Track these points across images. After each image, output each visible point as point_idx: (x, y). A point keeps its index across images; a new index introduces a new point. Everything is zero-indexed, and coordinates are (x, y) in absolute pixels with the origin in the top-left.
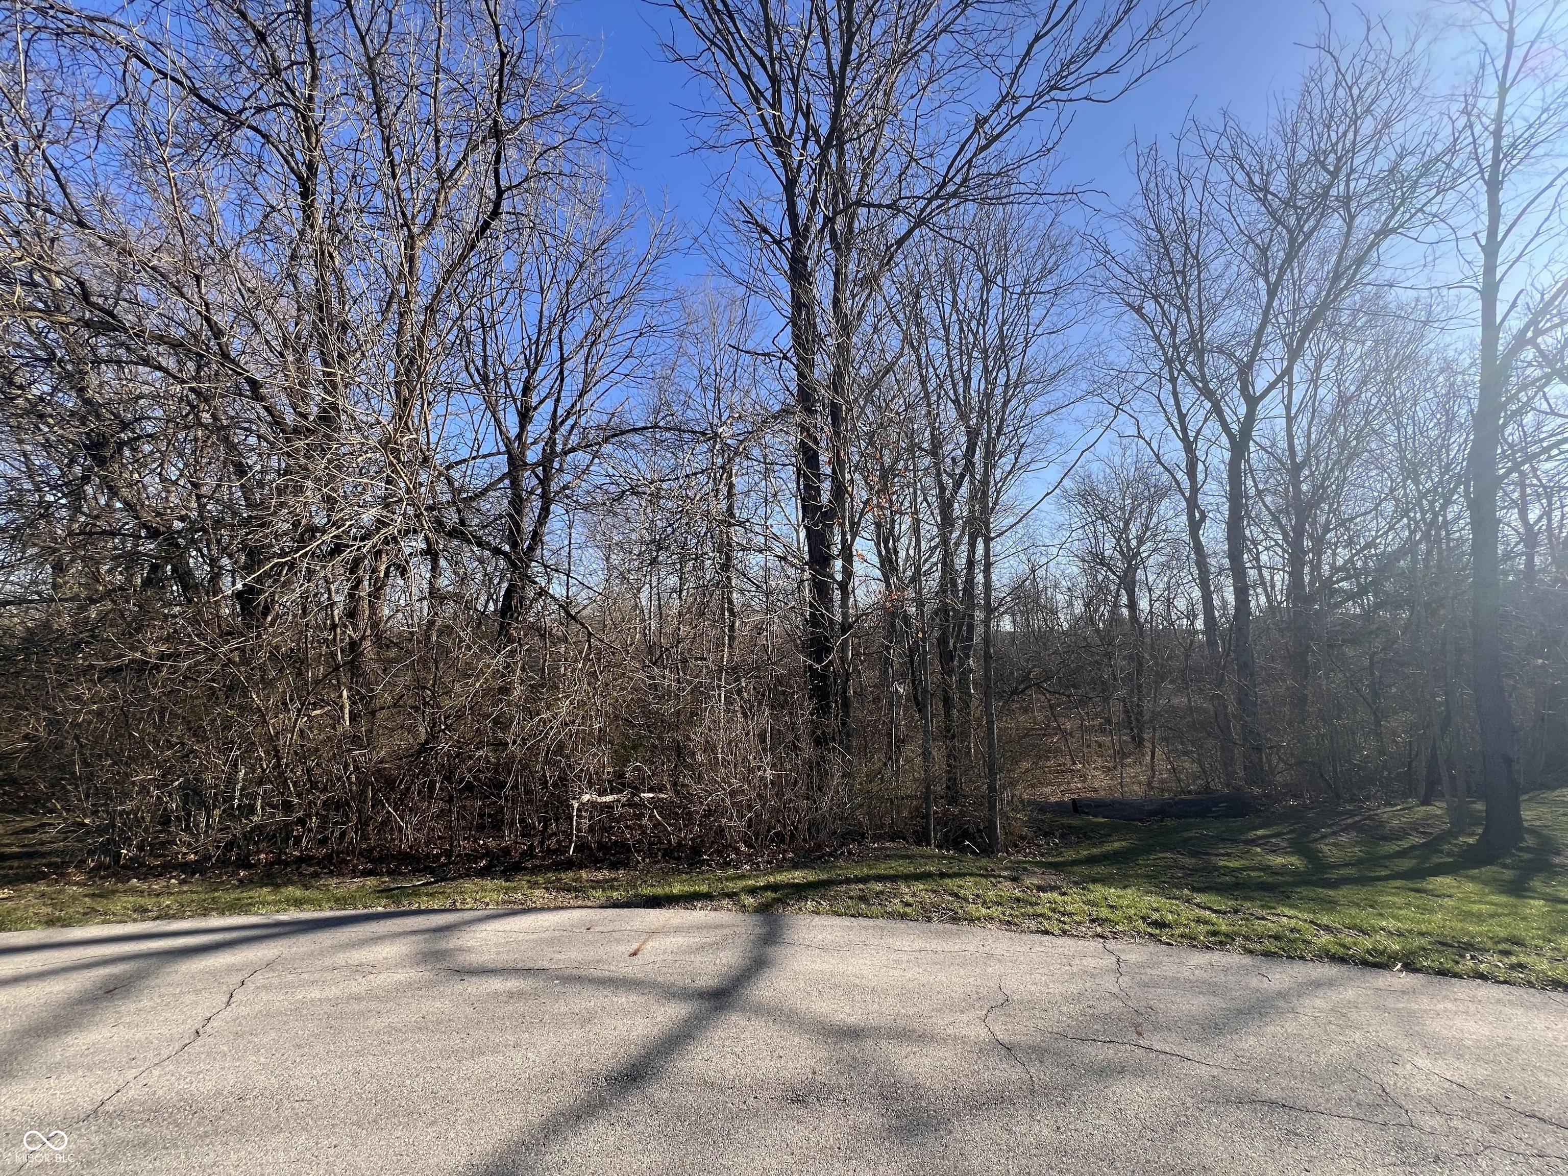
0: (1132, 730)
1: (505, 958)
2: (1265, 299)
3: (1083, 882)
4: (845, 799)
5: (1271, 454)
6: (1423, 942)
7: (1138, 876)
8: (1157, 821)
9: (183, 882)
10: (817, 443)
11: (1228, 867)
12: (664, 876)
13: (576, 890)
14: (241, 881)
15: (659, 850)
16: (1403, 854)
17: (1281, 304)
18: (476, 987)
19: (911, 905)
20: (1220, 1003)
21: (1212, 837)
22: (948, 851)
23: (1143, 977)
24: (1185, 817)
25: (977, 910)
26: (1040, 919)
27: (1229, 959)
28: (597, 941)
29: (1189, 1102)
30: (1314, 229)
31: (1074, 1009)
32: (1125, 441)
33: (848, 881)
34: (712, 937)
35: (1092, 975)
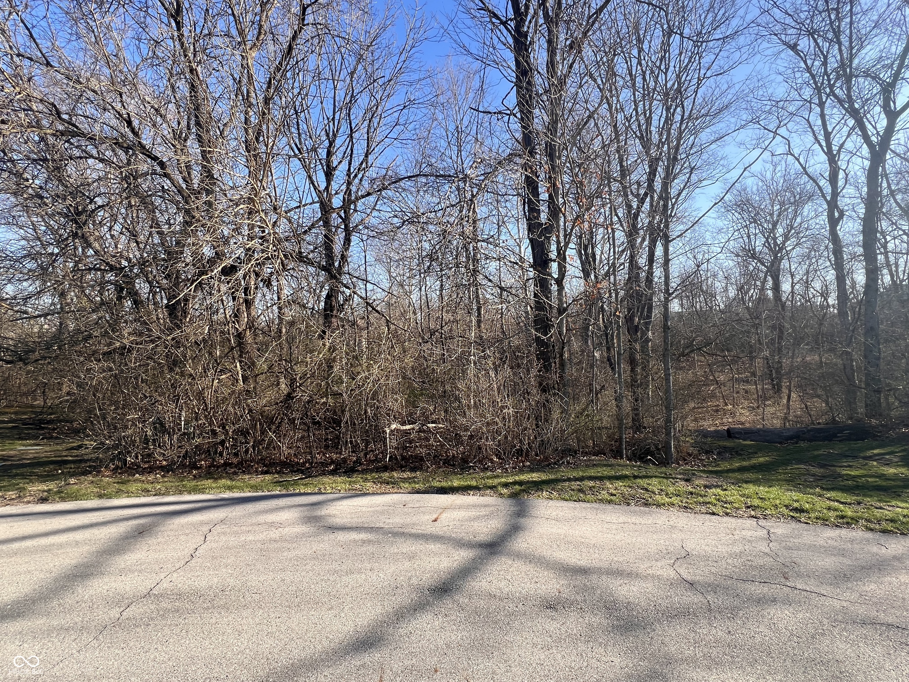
0: (773, 380)
3: (738, 482)
4: (564, 428)
7: (778, 480)
8: (793, 443)
9: (163, 476)
10: (538, 177)
11: (850, 475)
12: (446, 475)
13: (392, 483)
14: (194, 476)
15: (440, 460)
18: (342, 536)
19: (615, 495)
20: (847, 562)
21: (837, 454)
22: (636, 462)
23: (788, 543)
24: (815, 441)
25: (662, 499)
26: (708, 506)
27: (854, 534)
28: (411, 513)
29: (825, 621)
31: (738, 562)
32: (777, 158)
33: (569, 480)
34: (483, 512)
35: (749, 541)
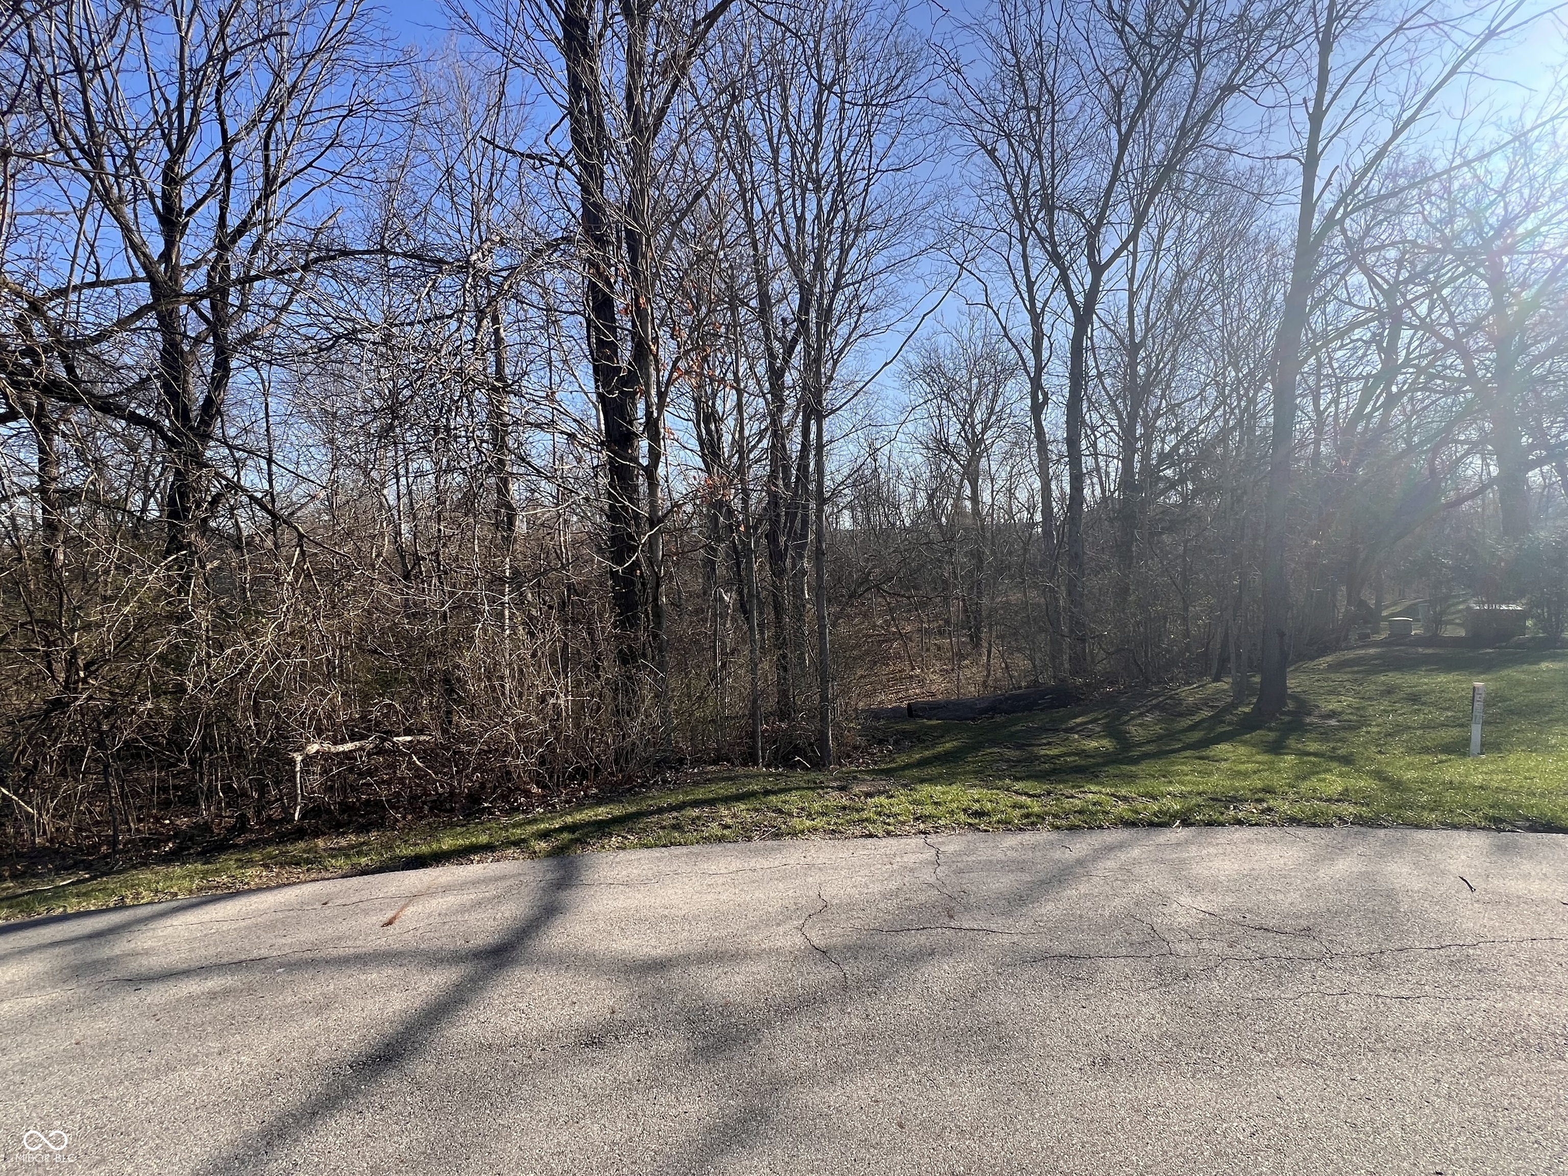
0: (970, 629)
1: (204, 953)
2: (1116, 153)
3: (911, 784)
4: (658, 722)
5: (1113, 331)
6: (1200, 800)
7: (966, 773)
8: (988, 718)
10: (611, 286)
11: (1047, 755)
12: (433, 832)
13: (308, 861)
15: (424, 803)
16: (1192, 728)
17: (1132, 162)
18: (157, 995)
19: (730, 827)
20: (1026, 877)
21: (1037, 728)
22: (777, 768)
23: (959, 864)
24: (1013, 712)
25: (802, 823)
26: (865, 824)
27: (1038, 837)
28: (337, 916)
29: (990, 969)
30: (1167, 74)
31: (892, 904)
32: (975, 310)
33: (660, 811)
34: (491, 891)
35: (912, 870)
